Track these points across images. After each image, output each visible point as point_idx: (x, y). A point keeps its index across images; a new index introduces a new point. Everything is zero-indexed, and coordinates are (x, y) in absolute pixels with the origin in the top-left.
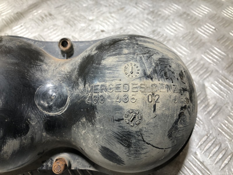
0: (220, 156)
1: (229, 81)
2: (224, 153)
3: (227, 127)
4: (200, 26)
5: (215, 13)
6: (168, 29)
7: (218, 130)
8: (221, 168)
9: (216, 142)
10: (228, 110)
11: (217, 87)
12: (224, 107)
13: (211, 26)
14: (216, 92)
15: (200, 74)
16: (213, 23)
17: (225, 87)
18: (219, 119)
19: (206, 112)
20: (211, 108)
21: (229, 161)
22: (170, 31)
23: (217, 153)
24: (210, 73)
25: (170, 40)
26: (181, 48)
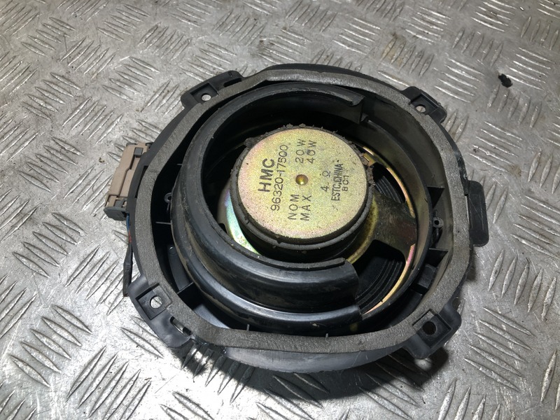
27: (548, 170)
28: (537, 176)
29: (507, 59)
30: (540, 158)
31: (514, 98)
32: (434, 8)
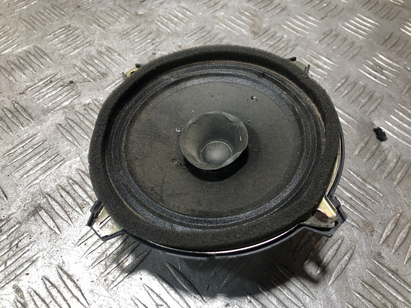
27: (404, 235)
28: (391, 240)
29: (384, 112)
30: (398, 220)
31: (383, 152)
32: (324, 54)
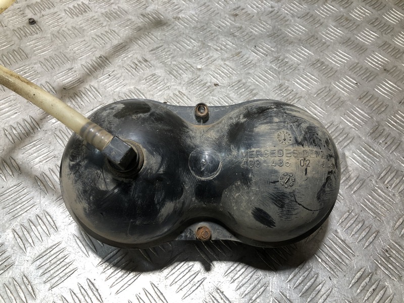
0: (364, 234)
1: (374, 149)
2: (367, 231)
3: (371, 203)
4: (338, 79)
5: (357, 62)
6: (297, 83)
7: (361, 206)
8: (365, 246)
9: (358, 220)
10: (372, 183)
11: (359, 156)
12: (368, 180)
13: (351, 79)
14: (358, 163)
15: (339, 141)
16: (355, 76)
17: (368, 156)
18: (362, 194)
19: (347, 186)
20: (352, 181)
21: (373, 240)
22: (300, 85)
23: (360, 231)
24: (351, 139)
25: (301, 97)
26: (315, 108)
